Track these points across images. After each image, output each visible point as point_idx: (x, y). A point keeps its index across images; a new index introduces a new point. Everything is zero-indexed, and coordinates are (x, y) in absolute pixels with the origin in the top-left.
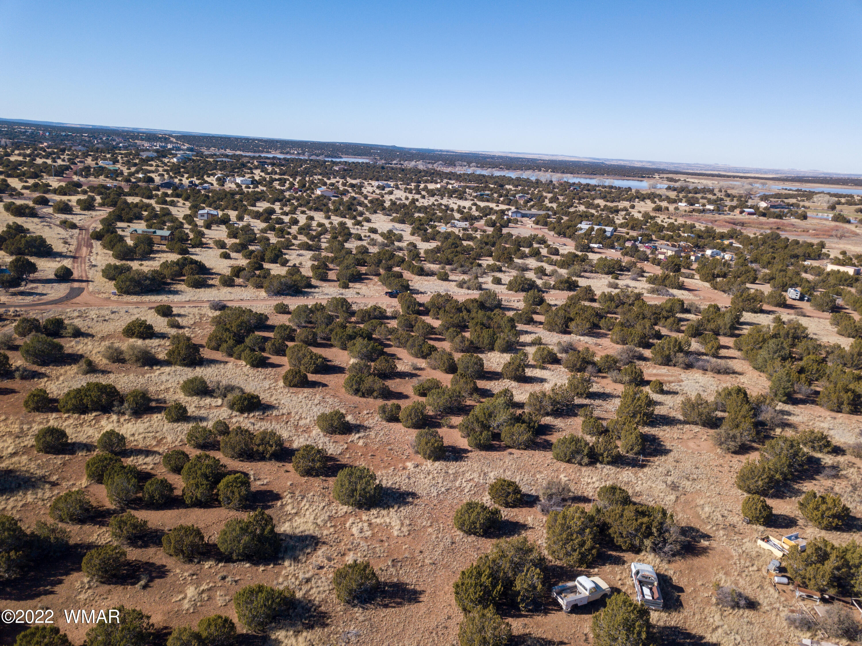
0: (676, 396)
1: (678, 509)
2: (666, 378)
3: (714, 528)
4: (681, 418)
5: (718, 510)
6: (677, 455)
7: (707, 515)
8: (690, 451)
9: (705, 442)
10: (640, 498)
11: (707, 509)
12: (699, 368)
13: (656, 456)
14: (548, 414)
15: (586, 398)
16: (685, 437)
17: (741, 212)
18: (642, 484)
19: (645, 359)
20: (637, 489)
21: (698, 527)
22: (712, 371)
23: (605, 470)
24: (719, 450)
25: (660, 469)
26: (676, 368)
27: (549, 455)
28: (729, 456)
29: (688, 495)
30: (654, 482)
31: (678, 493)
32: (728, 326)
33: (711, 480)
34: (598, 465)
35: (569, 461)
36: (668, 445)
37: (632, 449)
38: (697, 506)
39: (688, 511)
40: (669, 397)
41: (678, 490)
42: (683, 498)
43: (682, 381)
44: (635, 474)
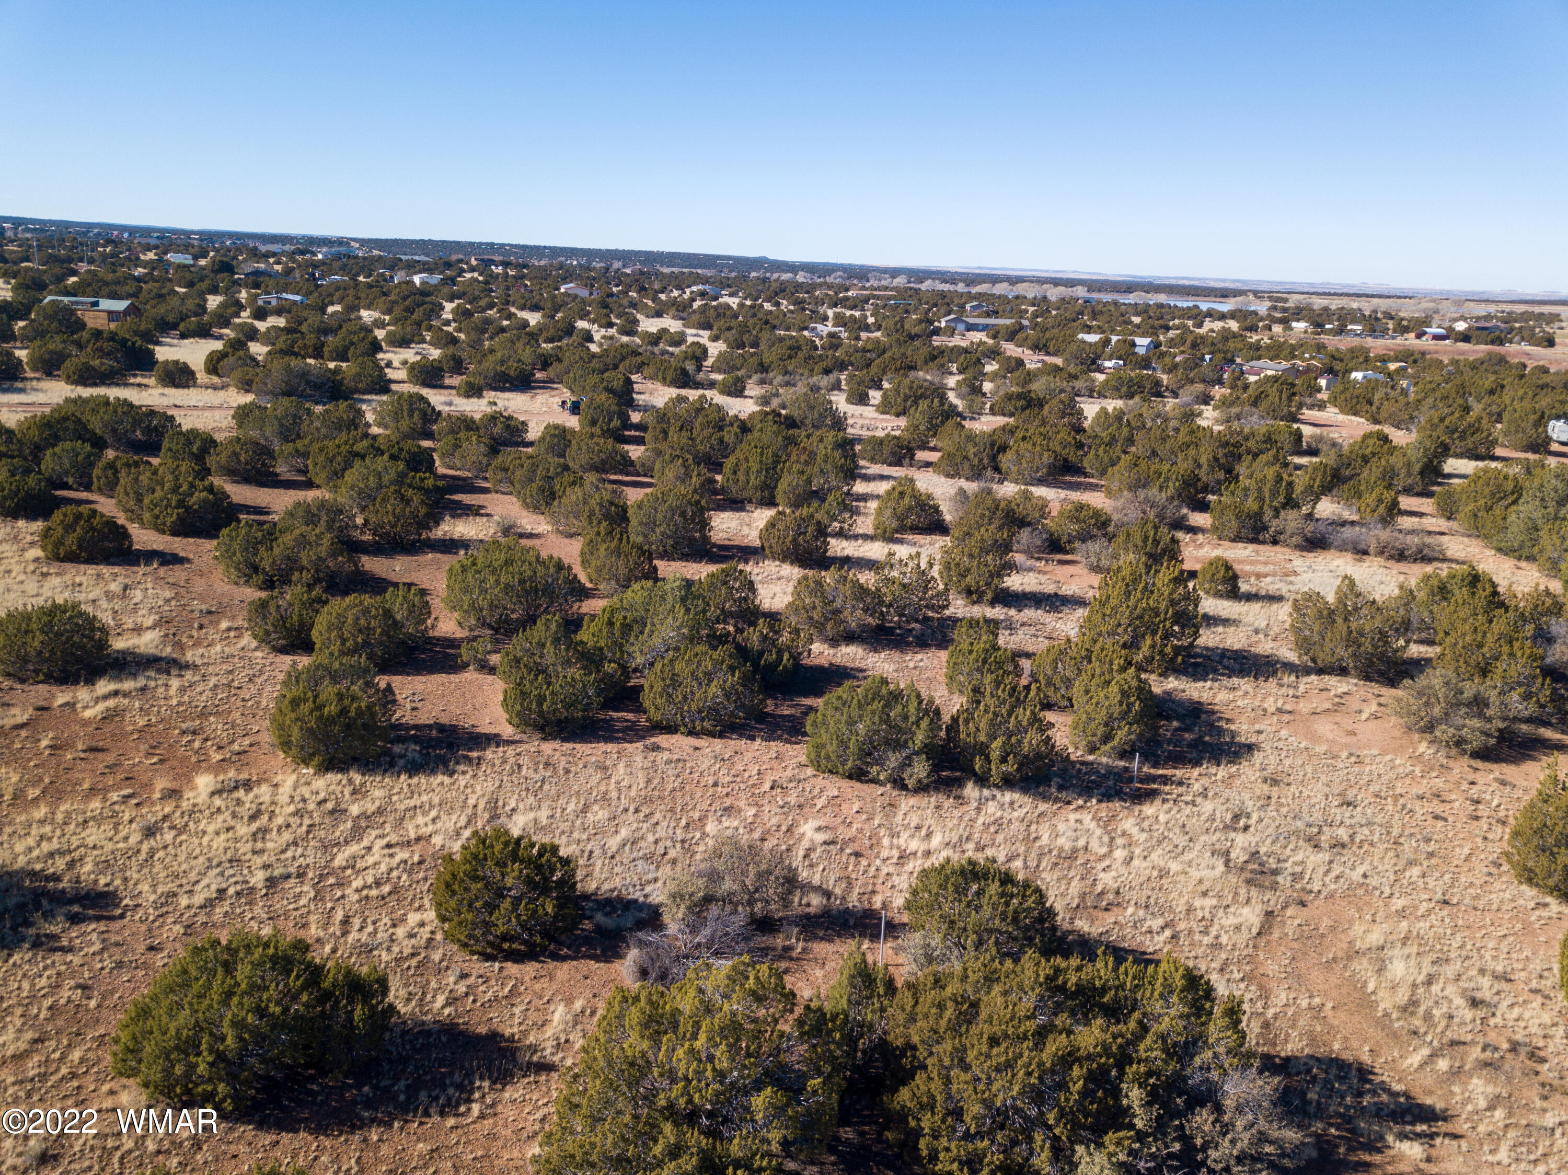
0: (1275, 606)
1: (1271, 968)
2: (1247, 568)
3: (1443, 1064)
4: (1292, 656)
5: (1450, 971)
6: (1273, 760)
7: (1402, 997)
8: (1321, 749)
9: (1372, 724)
10: (1110, 918)
11: (1398, 969)
12: (1342, 548)
13: (1197, 763)
14: (850, 638)
15: (992, 603)
16: (1304, 707)
17: (1419, 336)
18: (1129, 860)
19: (1193, 530)
20: (1106, 880)
21: (1366, 1059)
22: (1381, 553)
23: (991, 807)
24: (1423, 747)
25: (1207, 807)
26: (1277, 548)
27: (797, 753)
28: (1461, 766)
29: (1316, 908)
30: (1177, 852)
31: (1274, 900)
32: (1417, 467)
33: (1408, 847)
34: (971, 790)
35: (859, 775)
36: (1244, 729)
37: (1107, 738)
38: (1354, 953)
39: (1316, 977)
40: (1256, 607)
41: (1274, 887)
42: (1293, 918)
43: (1295, 573)
44: (1107, 824)
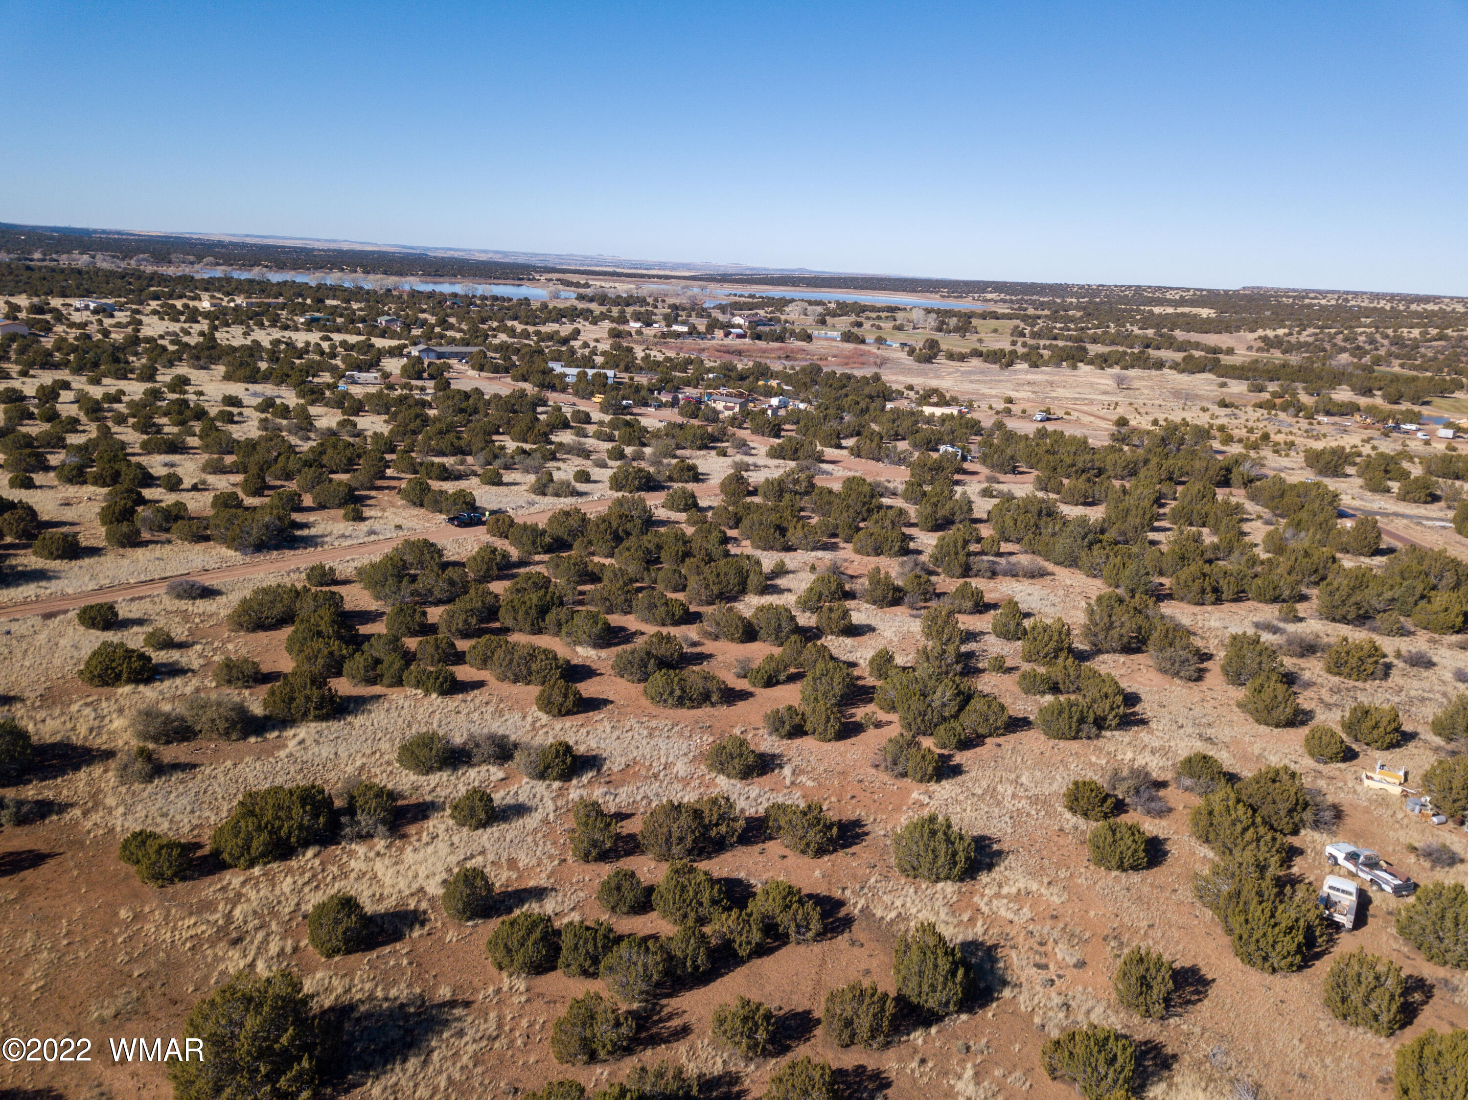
17: (727, 335)
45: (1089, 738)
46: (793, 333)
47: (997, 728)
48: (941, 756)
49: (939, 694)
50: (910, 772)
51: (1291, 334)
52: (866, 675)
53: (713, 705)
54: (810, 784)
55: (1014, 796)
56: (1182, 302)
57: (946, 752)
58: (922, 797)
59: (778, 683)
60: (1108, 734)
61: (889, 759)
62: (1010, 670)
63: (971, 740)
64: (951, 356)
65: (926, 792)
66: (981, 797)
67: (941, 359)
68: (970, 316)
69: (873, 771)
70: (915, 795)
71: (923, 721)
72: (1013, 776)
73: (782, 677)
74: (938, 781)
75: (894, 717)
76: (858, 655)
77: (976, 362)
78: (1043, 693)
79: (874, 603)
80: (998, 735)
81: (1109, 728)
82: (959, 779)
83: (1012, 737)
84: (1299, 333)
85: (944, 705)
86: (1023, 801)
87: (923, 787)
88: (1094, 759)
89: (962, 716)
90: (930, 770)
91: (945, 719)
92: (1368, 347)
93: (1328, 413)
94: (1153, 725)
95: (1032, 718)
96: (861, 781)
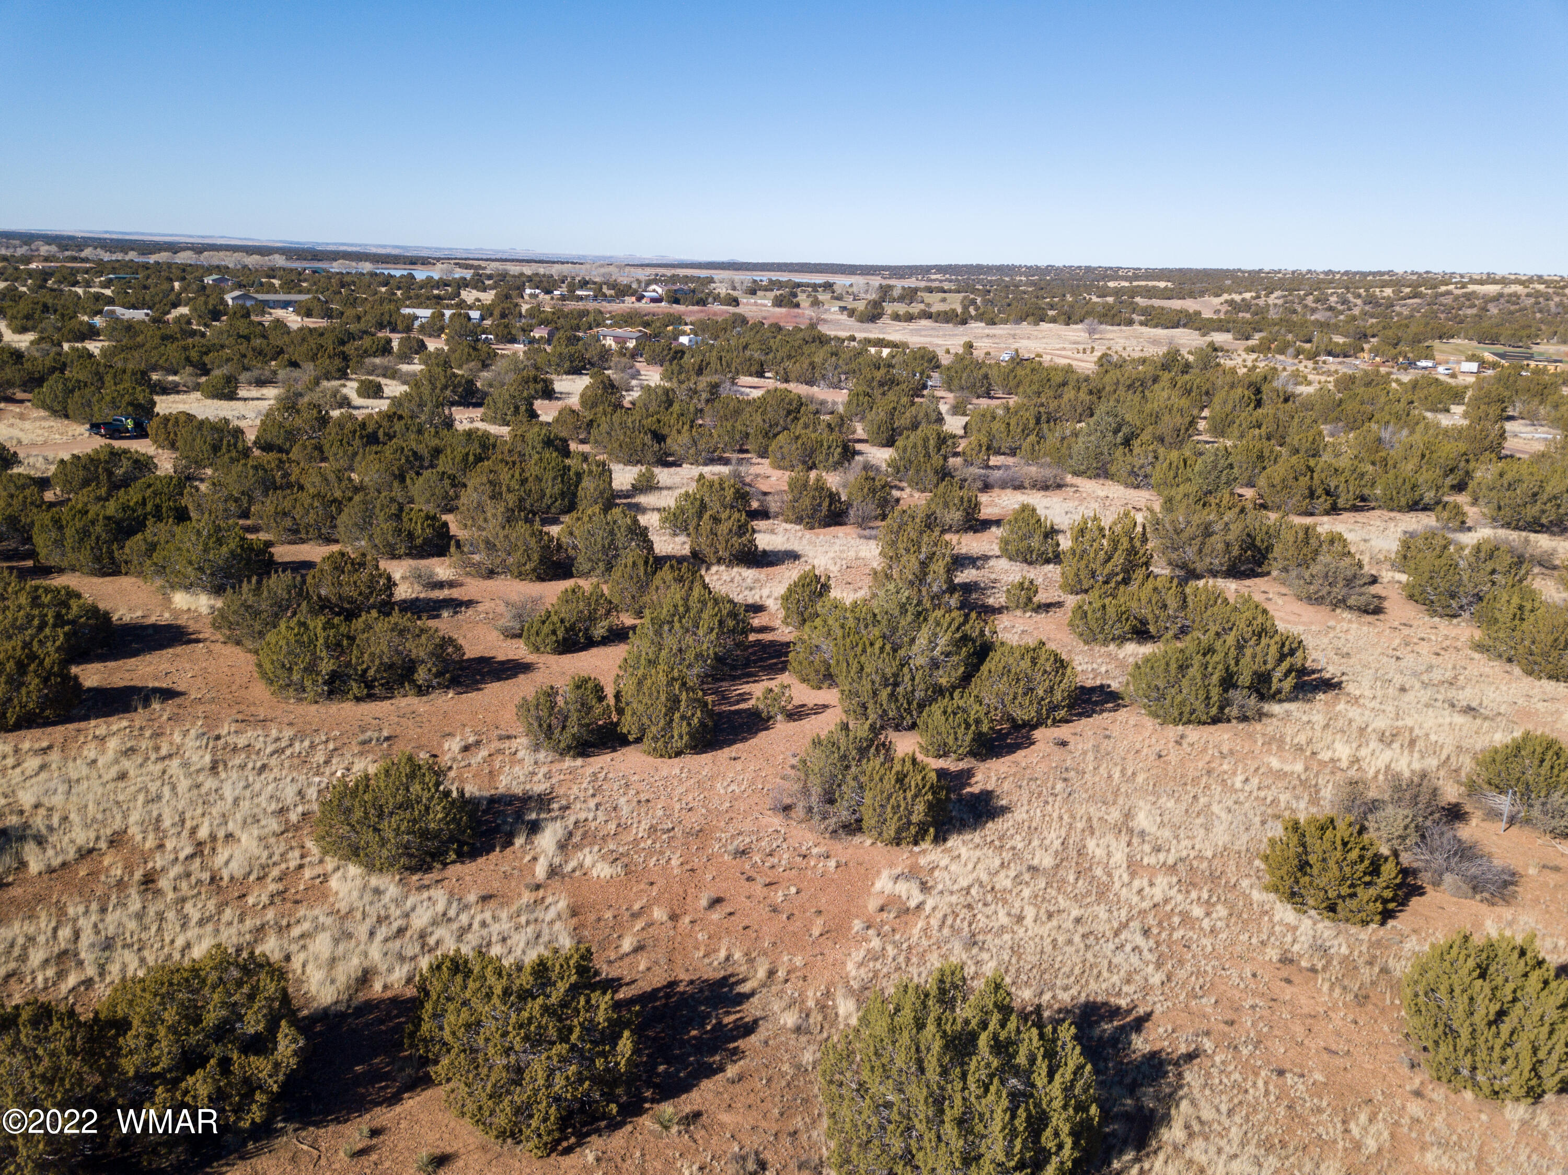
17: (640, 299)
45: (1244, 719)
46: (717, 298)
47: (1054, 708)
48: (942, 774)
49: (922, 640)
50: (869, 820)
51: (1258, 297)
52: (777, 623)
53: (422, 691)
54: (603, 870)
55: (1134, 867)
56: (1136, 277)
57: (950, 764)
58: (902, 888)
59: (590, 643)
60: (1276, 708)
61: (816, 791)
62: (1047, 607)
63: (1002, 736)
64: (896, 317)
65: (912, 873)
66: (1053, 875)
67: (885, 319)
68: (916, 290)
69: (776, 821)
70: (884, 884)
71: (892, 695)
72: (1115, 815)
73: (599, 631)
74: (941, 838)
75: (829, 696)
76: (765, 592)
77: (925, 323)
78: (1121, 640)
79: (799, 520)
80: (1056, 722)
81: (1276, 697)
82: (992, 828)
83: (1083, 724)
84: (1267, 296)
85: (935, 665)
86: (1162, 881)
87: (903, 856)
88: (1275, 763)
89: (975, 686)
90: (919, 812)
91: (939, 691)
92: (1340, 307)
93: (1330, 354)
94: (1350, 688)
95: (1115, 686)
96: (743, 853)
